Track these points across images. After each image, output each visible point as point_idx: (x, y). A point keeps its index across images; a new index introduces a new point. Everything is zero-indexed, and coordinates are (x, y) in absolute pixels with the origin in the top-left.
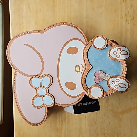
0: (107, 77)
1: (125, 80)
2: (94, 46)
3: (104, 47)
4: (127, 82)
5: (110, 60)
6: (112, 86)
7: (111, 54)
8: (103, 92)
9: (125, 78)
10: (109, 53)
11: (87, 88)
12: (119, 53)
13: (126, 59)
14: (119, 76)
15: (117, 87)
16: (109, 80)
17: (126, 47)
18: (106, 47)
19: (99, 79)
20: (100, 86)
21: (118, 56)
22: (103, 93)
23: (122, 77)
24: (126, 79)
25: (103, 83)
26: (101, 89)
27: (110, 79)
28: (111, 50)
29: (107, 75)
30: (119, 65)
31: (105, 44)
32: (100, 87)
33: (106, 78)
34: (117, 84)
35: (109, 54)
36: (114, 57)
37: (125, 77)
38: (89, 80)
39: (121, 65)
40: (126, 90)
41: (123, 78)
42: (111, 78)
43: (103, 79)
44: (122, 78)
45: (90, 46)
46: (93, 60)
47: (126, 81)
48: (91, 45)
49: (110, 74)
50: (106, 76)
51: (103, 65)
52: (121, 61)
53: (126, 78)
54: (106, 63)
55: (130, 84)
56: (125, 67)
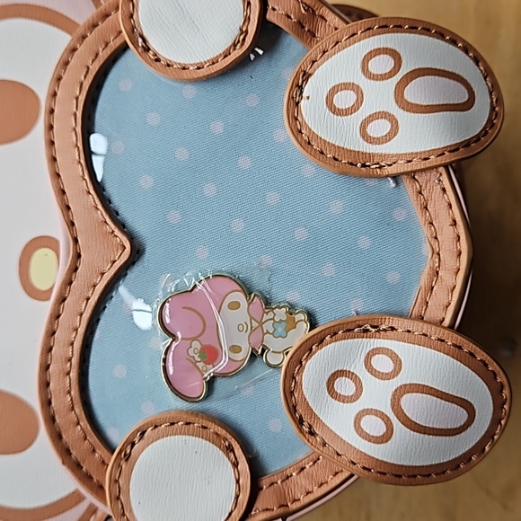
0: (280, 330)
1: (456, 352)
2: (147, 49)
3: (235, 45)
4: (481, 370)
5: (309, 168)
6: (337, 420)
7: (312, 110)
8: (246, 481)
9: (452, 338)
10: (294, 103)
11: (101, 452)
12: (380, 96)
13: (454, 149)
14: (396, 322)
15: (374, 426)
16: (297, 362)
17: (454, 42)
18: (251, 49)
19: (211, 354)
20: (213, 428)
21: (379, 128)
22: (244, 498)
23: (426, 328)
24: (468, 346)
25: (245, 393)
26: (230, 449)
27: (307, 349)
28: (307, 76)
29: (281, 314)
30: (399, 215)
31: (247, 19)
32: (222, 432)
33: (270, 341)
34: (377, 394)
35: (294, 118)
36: (343, 134)
37: (451, 327)
38: (120, 371)
39: (417, 211)
40: (479, 449)
41: (435, 333)
42: (321, 342)
43: (244, 354)
44: (424, 340)
45: (109, 51)
46: (147, 182)
47: (468, 360)
48: (118, 42)
49: (310, 305)
50: (268, 326)
51: (238, 225)
52: (412, 175)
53: (460, 339)
54: (272, 198)
55: (506, 393)
56: (455, 223)
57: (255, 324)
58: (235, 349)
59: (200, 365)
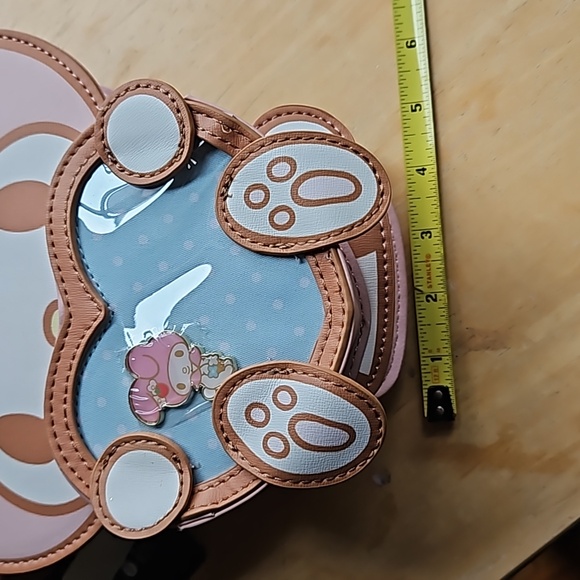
0: (213, 372)
1: (337, 389)
2: (115, 162)
3: (176, 158)
4: (359, 402)
12: (281, 194)
17: (345, 147)
18: (187, 160)
19: (163, 390)
21: (282, 218)
26: (177, 460)
28: (231, 179)
35: (223, 210)
36: (257, 223)
42: (242, 380)
43: (187, 390)
47: (347, 394)
50: (204, 369)
52: (311, 253)
56: (340, 289)
57: (195, 368)
58: (181, 386)
59: (156, 398)
